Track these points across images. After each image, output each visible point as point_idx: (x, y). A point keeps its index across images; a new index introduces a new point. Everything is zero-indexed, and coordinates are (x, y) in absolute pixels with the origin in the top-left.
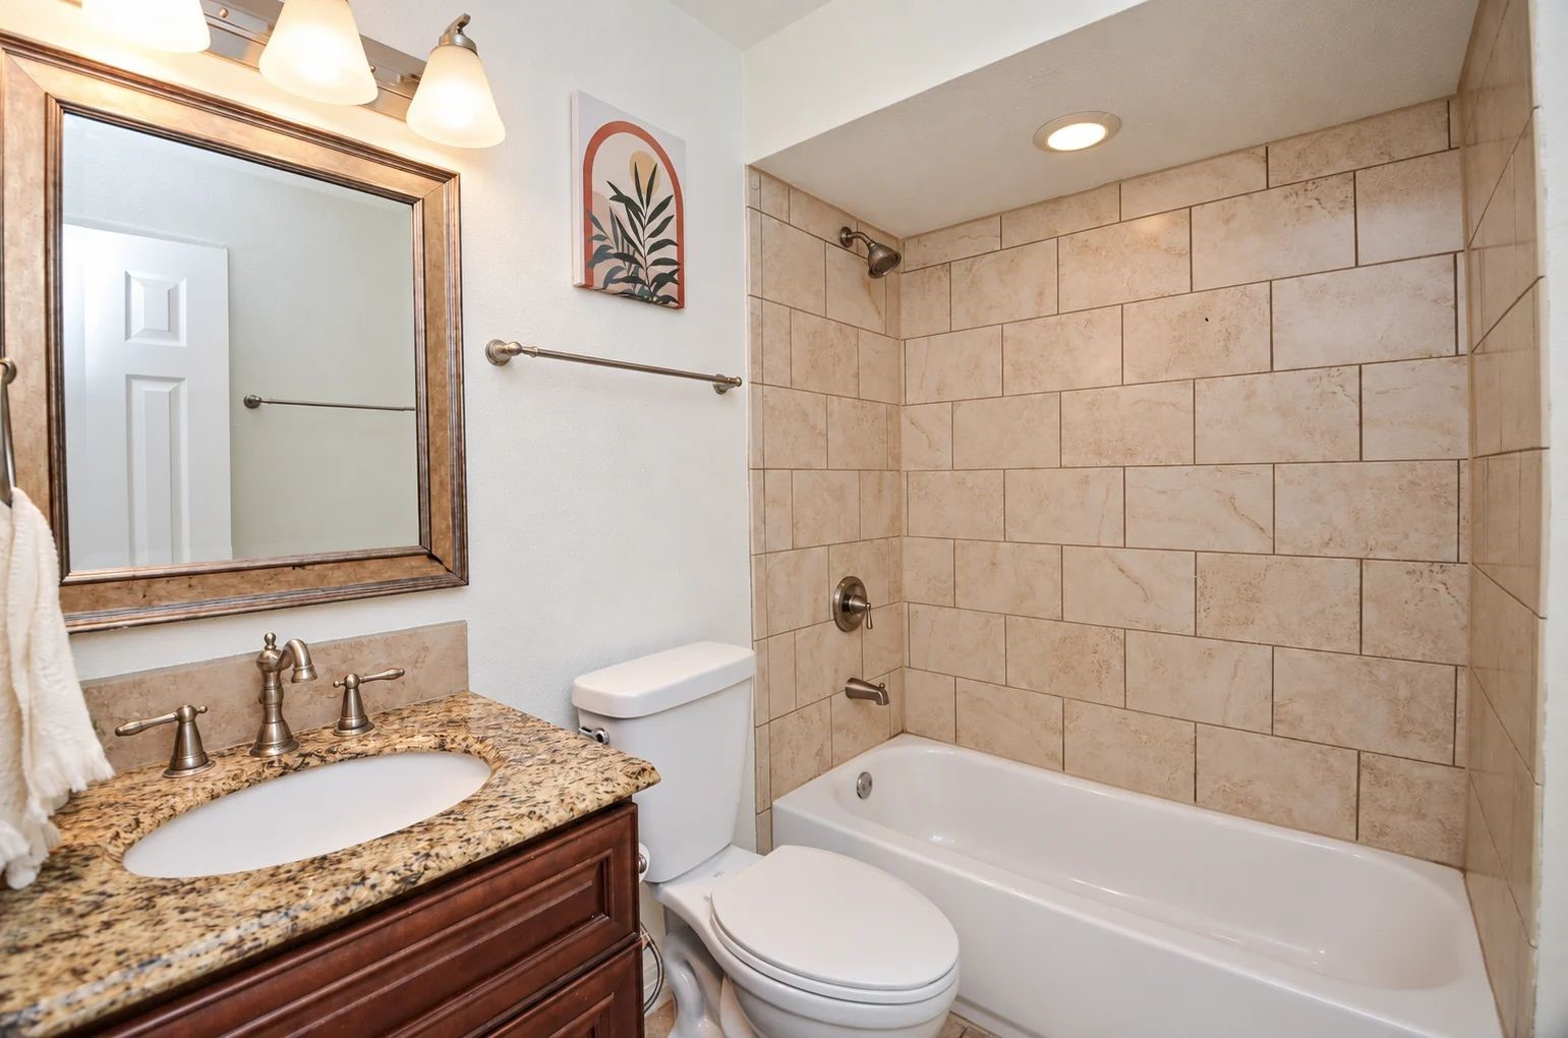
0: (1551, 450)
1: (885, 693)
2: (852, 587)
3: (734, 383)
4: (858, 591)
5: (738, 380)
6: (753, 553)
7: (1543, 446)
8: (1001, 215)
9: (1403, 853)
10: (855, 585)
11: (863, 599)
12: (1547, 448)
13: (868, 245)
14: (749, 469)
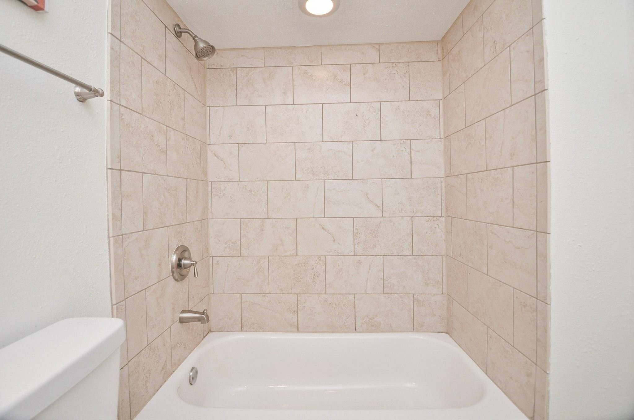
0: (551, 163)
1: (208, 317)
2: (183, 252)
3: (97, 93)
4: (186, 254)
5: (101, 91)
6: (111, 235)
7: (547, 161)
8: (264, 49)
9: (428, 332)
10: (184, 251)
11: (189, 258)
12: (549, 162)
13: (194, 39)
14: (107, 169)
